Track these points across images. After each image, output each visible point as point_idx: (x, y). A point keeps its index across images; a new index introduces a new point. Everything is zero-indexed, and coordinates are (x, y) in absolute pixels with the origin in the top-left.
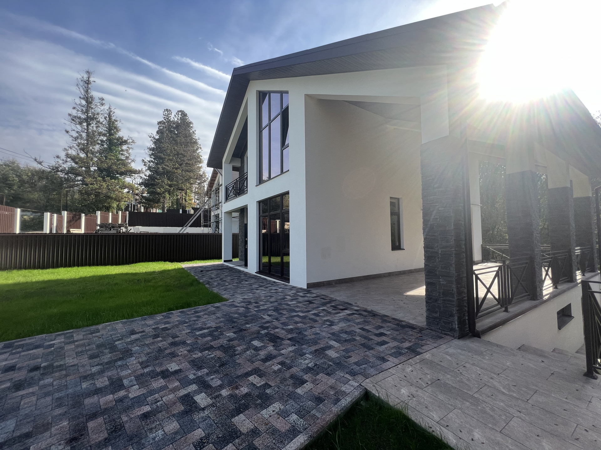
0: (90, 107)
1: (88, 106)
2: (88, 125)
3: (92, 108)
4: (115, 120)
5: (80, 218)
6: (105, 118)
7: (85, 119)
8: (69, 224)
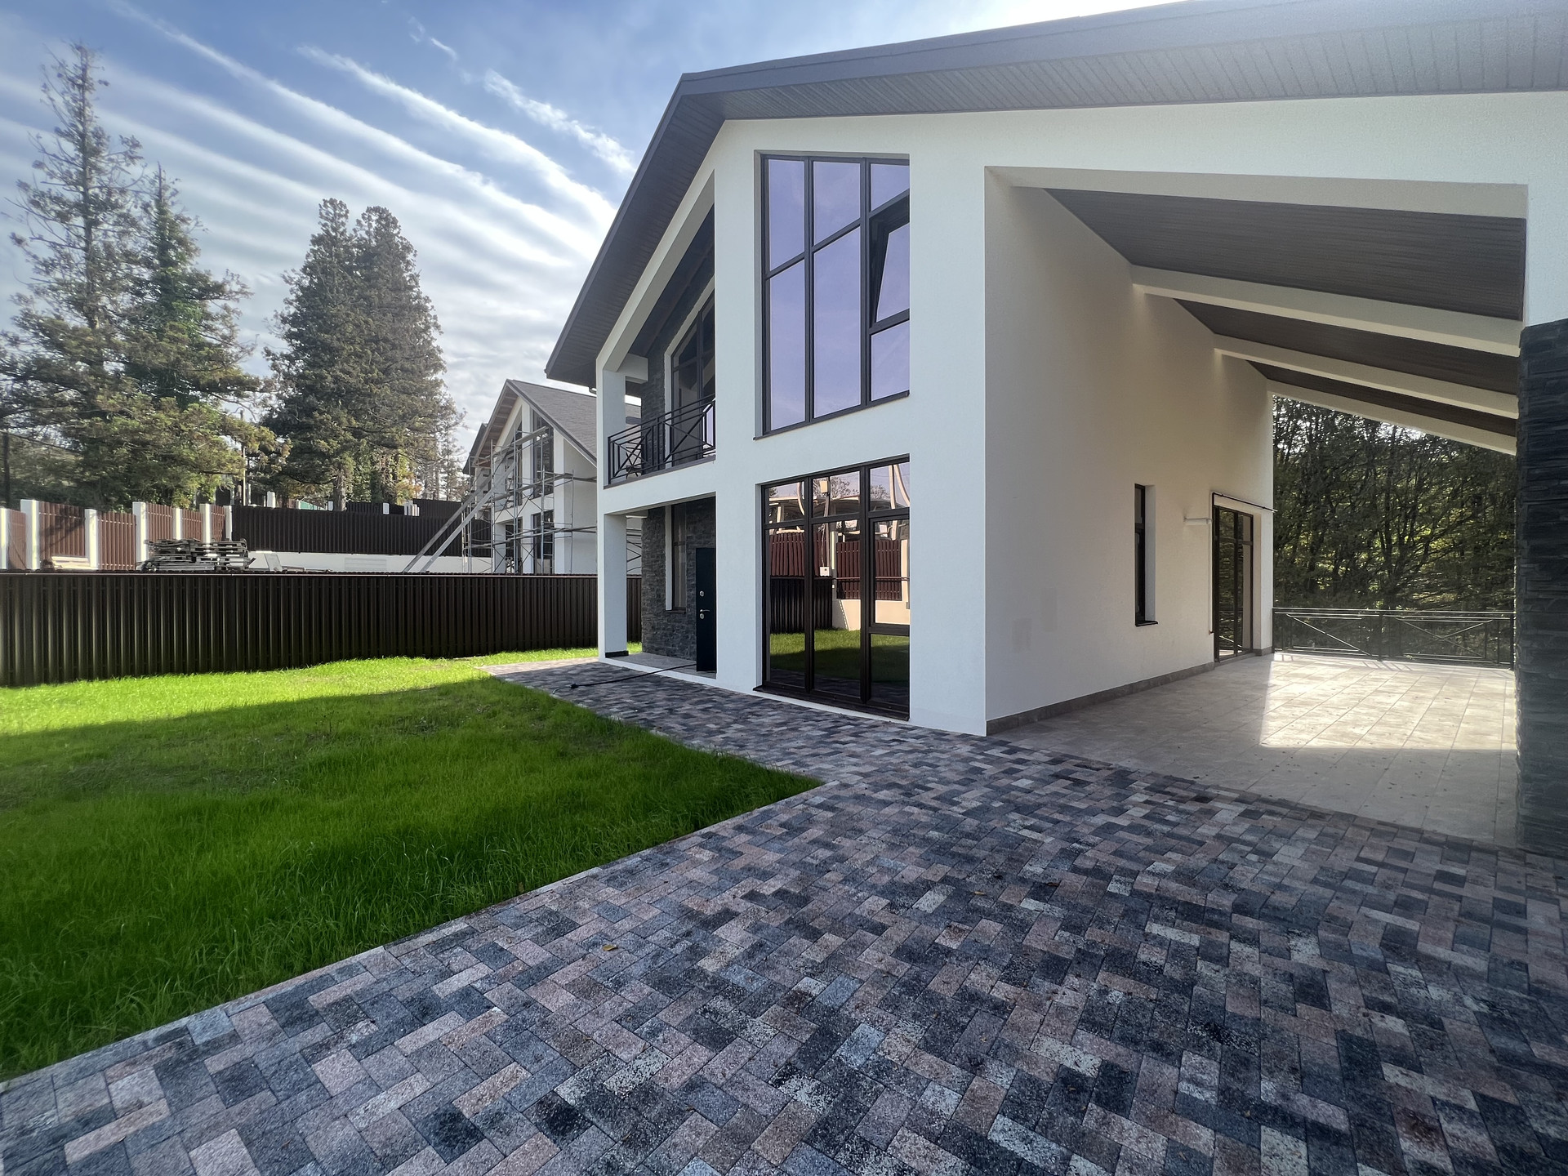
0: (94, 167)
1: (85, 159)
2: (91, 224)
3: (100, 171)
4: (178, 217)
5: (81, 523)
6: (146, 207)
7: (77, 205)
8: (46, 541)
